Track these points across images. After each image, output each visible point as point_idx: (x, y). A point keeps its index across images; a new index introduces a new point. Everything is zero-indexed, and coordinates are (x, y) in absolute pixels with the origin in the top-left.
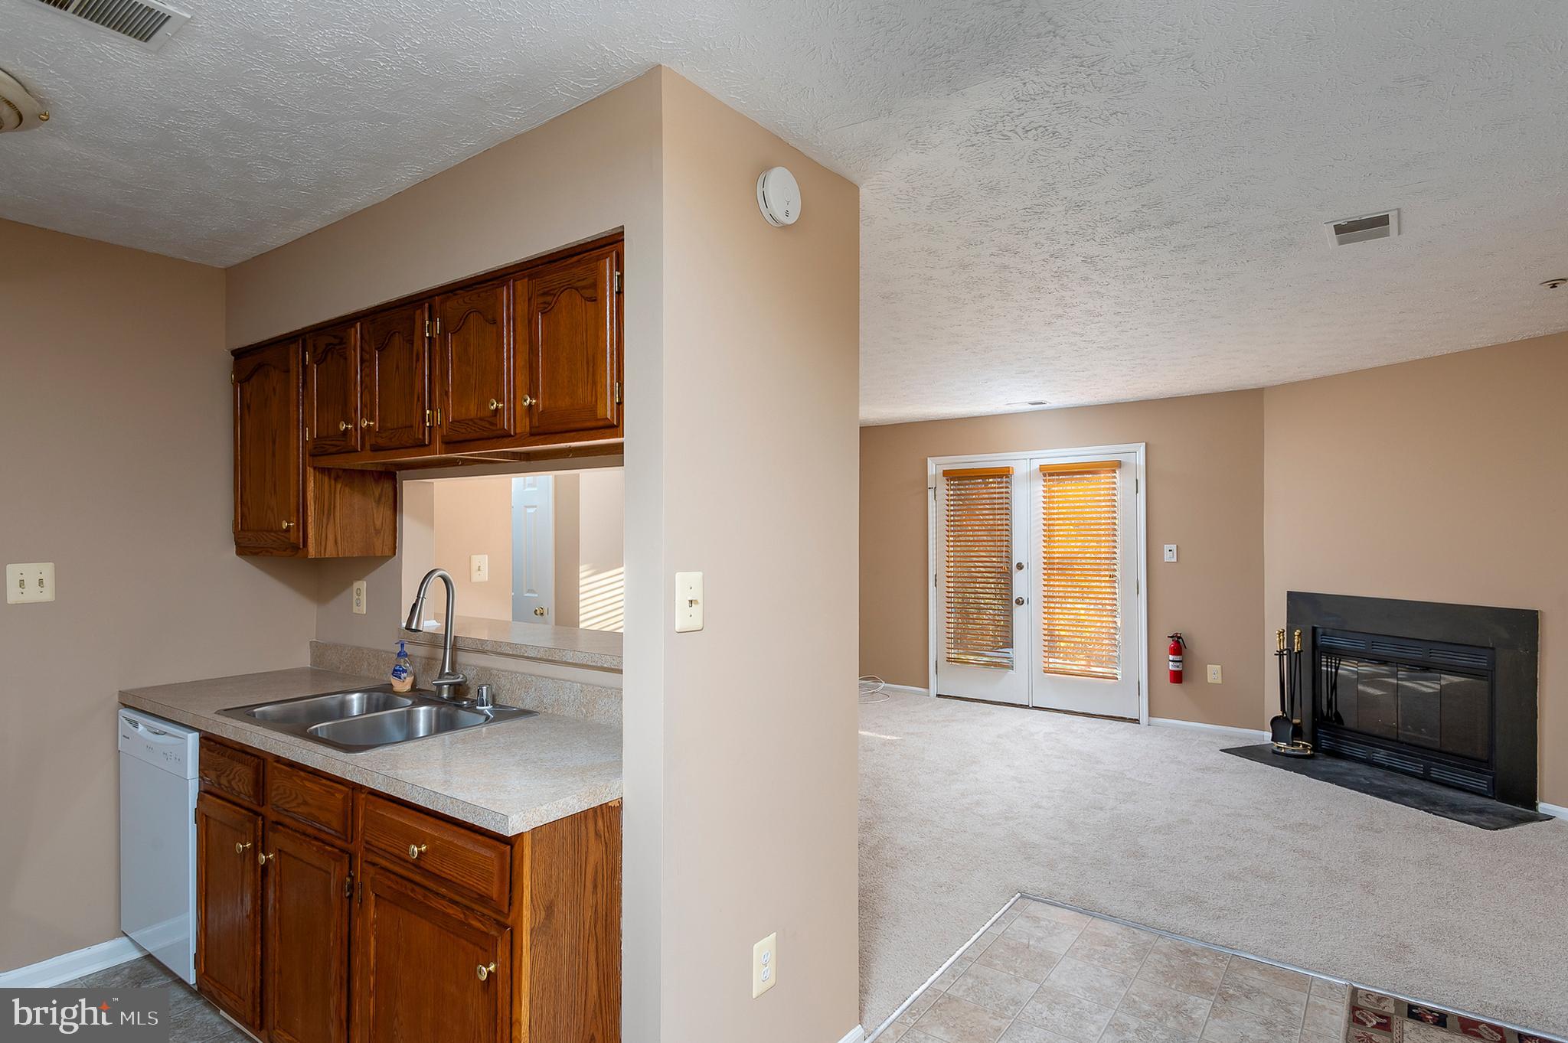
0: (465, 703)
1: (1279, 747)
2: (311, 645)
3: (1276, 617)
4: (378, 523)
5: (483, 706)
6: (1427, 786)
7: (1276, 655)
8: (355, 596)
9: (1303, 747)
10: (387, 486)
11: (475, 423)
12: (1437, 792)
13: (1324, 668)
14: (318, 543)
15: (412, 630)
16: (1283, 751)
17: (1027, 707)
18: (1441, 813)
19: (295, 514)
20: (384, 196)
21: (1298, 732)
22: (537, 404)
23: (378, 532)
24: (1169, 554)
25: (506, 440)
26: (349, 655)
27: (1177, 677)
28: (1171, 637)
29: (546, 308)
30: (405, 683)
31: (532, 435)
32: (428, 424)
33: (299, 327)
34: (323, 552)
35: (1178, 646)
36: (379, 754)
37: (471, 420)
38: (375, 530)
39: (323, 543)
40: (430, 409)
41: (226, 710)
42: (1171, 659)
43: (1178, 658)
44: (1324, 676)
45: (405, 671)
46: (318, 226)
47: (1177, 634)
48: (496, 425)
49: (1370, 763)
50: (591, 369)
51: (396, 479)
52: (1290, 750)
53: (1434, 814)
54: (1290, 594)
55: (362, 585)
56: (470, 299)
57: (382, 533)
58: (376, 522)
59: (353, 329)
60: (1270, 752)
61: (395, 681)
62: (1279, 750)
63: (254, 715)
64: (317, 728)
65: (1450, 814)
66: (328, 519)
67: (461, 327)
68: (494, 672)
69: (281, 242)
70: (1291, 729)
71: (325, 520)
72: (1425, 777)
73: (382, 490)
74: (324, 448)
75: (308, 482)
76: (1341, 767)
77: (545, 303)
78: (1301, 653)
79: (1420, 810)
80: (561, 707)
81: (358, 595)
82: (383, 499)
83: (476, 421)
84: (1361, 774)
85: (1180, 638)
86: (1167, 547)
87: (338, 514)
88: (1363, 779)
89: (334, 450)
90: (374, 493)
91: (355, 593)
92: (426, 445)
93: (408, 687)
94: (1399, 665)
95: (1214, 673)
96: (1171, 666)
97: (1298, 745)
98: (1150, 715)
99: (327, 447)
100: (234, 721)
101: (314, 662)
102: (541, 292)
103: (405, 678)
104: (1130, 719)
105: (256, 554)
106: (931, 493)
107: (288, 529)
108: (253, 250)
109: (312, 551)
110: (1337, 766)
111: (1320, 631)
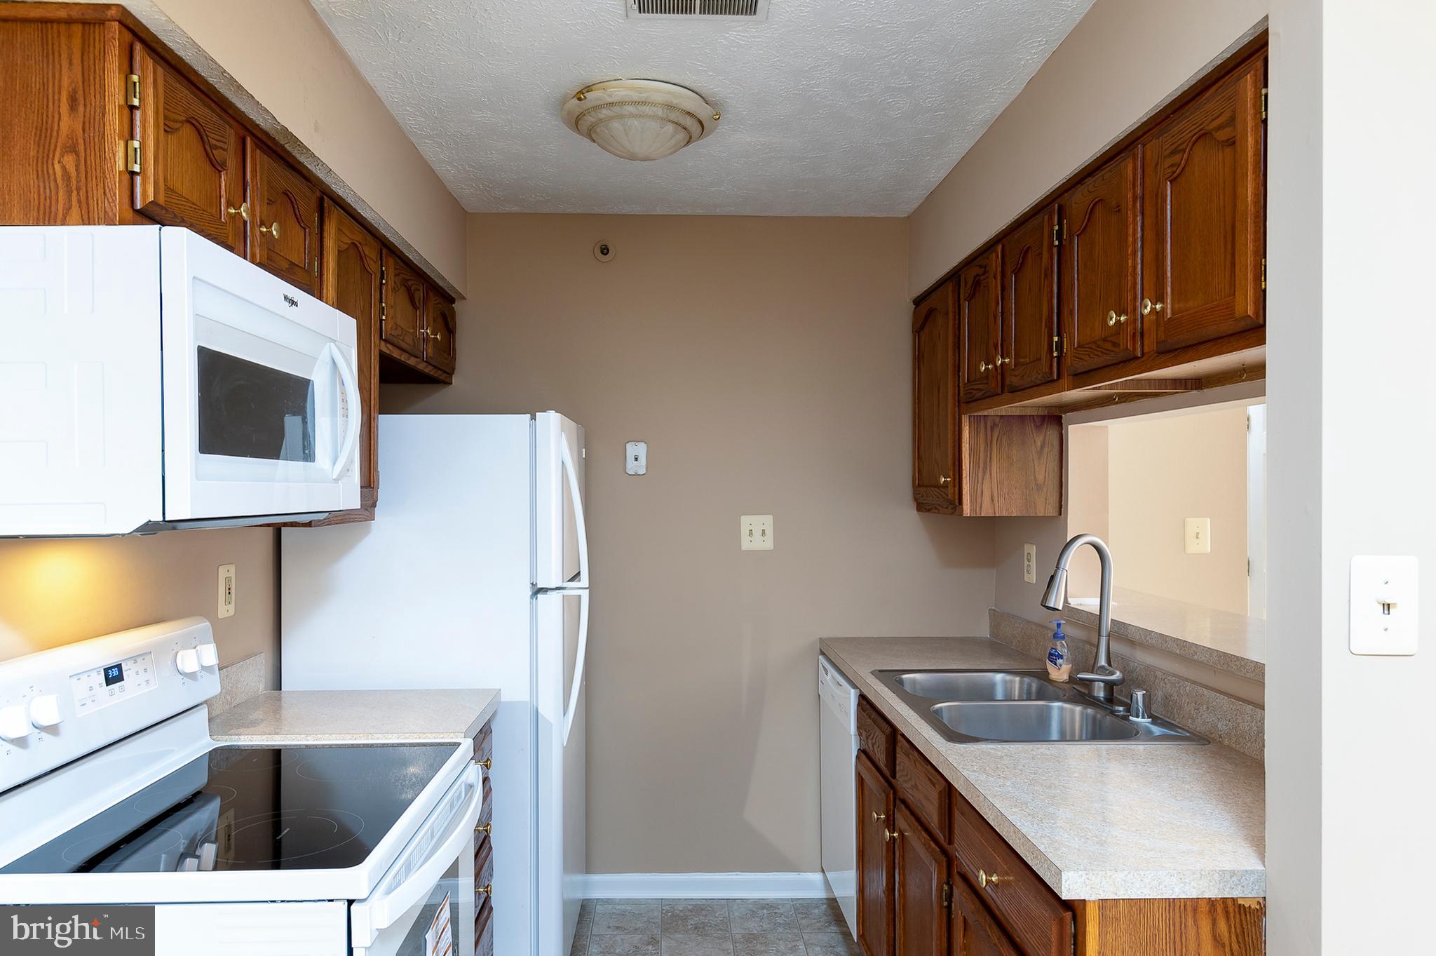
0: (1121, 708)
2: (989, 613)
4: (1040, 477)
5: (1138, 717)
8: (1026, 563)
10: (1051, 434)
11: (1098, 346)
14: (973, 501)
15: (1049, 608)
19: (952, 468)
20: (1018, 88)
22: (1163, 309)
23: (1039, 487)
25: (1134, 364)
26: (1020, 629)
29: (1174, 172)
30: (1061, 671)
31: (1161, 353)
32: (1055, 355)
33: (955, 263)
34: (978, 509)
36: (979, 750)
37: (1095, 342)
38: (1037, 485)
39: (979, 501)
40: (1058, 335)
41: (880, 671)
45: (1061, 657)
46: (968, 145)
48: (1119, 345)
50: (1229, 247)
51: (1062, 424)
55: (1031, 549)
56: (1095, 187)
57: (1045, 490)
58: (1037, 477)
59: (994, 254)
61: (1050, 667)
63: (901, 682)
64: (941, 708)
66: (984, 473)
67: (1086, 225)
68: (1159, 674)
69: (943, 174)
71: (980, 475)
73: (1044, 439)
74: (971, 393)
75: (963, 432)
77: (1172, 166)
80: (1241, 739)
81: (1028, 560)
82: (1046, 450)
83: (1099, 343)
87: (994, 468)
89: (979, 394)
90: (1035, 441)
91: (1026, 560)
92: (1053, 381)
93: (1065, 677)
99: (974, 392)
100: (880, 683)
101: (992, 633)
102: (1168, 152)
103: (1061, 665)
105: (929, 510)
107: (946, 485)
108: (922, 191)
109: (967, 510)
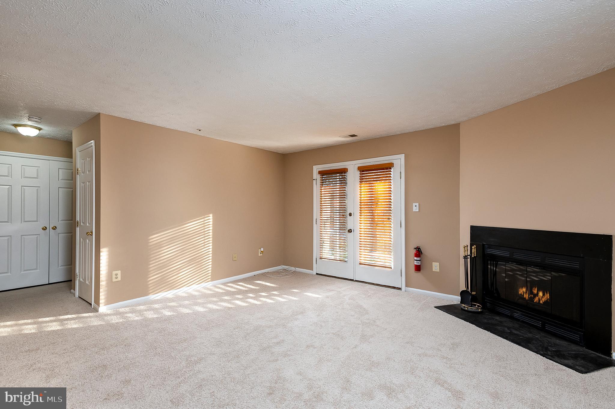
1: (464, 307)
3: (465, 239)
6: (544, 335)
7: (463, 258)
9: (477, 308)
12: (549, 340)
13: (489, 267)
16: (466, 309)
17: (352, 280)
18: (550, 357)
21: (474, 299)
24: (415, 209)
27: (418, 268)
28: (416, 248)
35: (419, 253)
42: (415, 259)
43: (418, 259)
44: (489, 270)
47: (418, 247)
49: (512, 318)
52: (470, 309)
53: (546, 358)
54: (472, 227)
60: (461, 309)
62: (464, 308)
65: (556, 359)
70: (470, 297)
72: (542, 329)
76: (496, 320)
78: (477, 258)
79: (538, 354)
84: (506, 325)
85: (420, 249)
86: (414, 204)
88: (506, 329)
94: (527, 265)
95: (436, 267)
96: (416, 263)
97: (475, 305)
98: (407, 286)
104: (397, 288)
106: (314, 181)
110: (494, 319)
111: (486, 246)
